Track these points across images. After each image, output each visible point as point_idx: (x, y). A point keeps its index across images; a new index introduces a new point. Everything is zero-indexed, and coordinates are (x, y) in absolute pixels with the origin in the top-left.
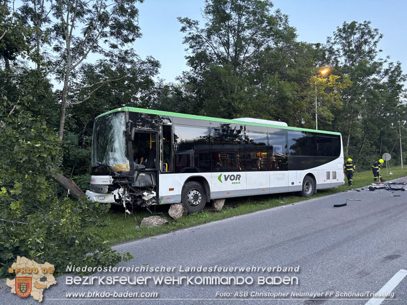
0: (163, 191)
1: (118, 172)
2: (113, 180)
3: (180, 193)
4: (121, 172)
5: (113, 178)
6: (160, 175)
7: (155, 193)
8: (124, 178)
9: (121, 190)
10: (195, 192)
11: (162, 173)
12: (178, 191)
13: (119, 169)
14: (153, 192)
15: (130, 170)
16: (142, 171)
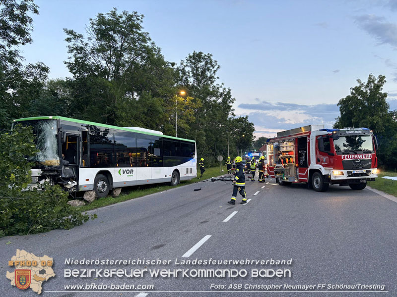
0: (82, 182)
1: (49, 166)
2: (41, 172)
3: (93, 183)
4: (51, 166)
5: (42, 171)
6: (80, 169)
7: (76, 182)
8: (53, 171)
9: (48, 180)
10: (102, 182)
11: (81, 168)
12: (92, 182)
13: (49, 164)
14: (74, 182)
15: (60, 164)
16: (66, 166)
